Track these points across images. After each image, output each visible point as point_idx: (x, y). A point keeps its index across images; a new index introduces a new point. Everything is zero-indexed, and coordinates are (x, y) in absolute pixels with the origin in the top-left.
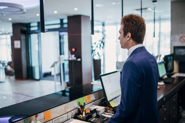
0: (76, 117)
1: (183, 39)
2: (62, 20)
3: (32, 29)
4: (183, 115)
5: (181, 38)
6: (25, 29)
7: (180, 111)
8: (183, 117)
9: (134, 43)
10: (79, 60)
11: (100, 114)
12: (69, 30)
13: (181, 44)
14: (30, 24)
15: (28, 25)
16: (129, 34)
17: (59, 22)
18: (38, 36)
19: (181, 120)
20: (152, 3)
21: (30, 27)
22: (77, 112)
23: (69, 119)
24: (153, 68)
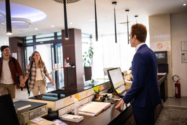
0: (94, 100)
1: (160, 46)
2: (56, 34)
3: (27, 42)
4: (164, 105)
5: (158, 45)
6: (21, 42)
7: (162, 103)
8: (164, 107)
9: (139, 42)
10: (74, 67)
11: (110, 98)
12: (63, 42)
13: (159, 50)
14: (25, 37)
15: (24, 39)
16: (135, 36)
17: (53, 35)
18: (34, 48)
19: (163, 109)
20: (135, 18)
21: (26, 40)
22: (94, 97)
23: (90, 102)
24: (153, 58)
